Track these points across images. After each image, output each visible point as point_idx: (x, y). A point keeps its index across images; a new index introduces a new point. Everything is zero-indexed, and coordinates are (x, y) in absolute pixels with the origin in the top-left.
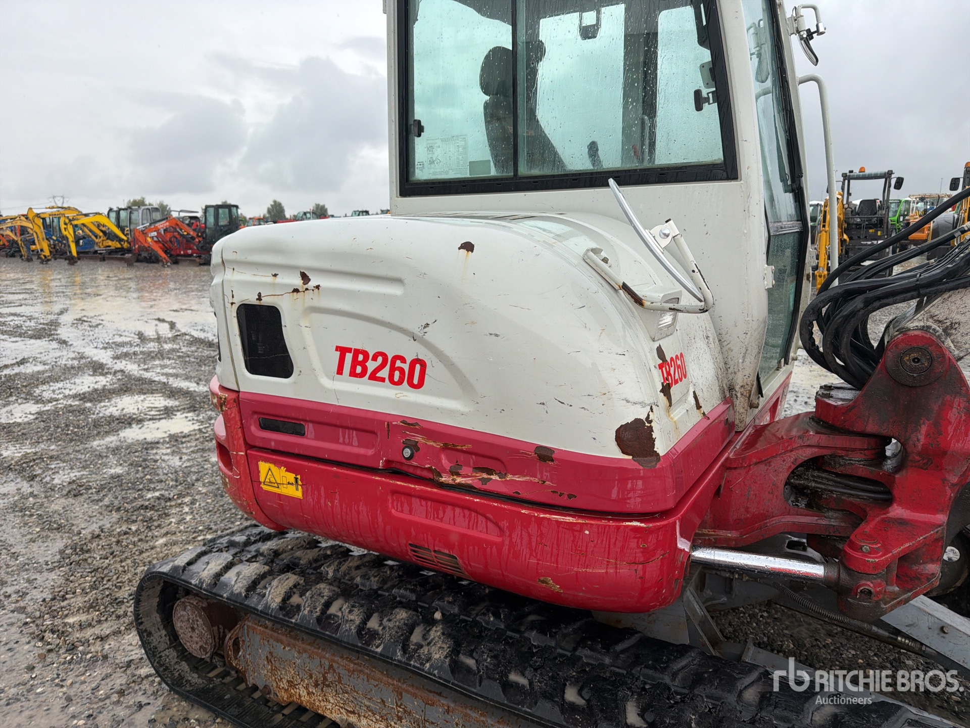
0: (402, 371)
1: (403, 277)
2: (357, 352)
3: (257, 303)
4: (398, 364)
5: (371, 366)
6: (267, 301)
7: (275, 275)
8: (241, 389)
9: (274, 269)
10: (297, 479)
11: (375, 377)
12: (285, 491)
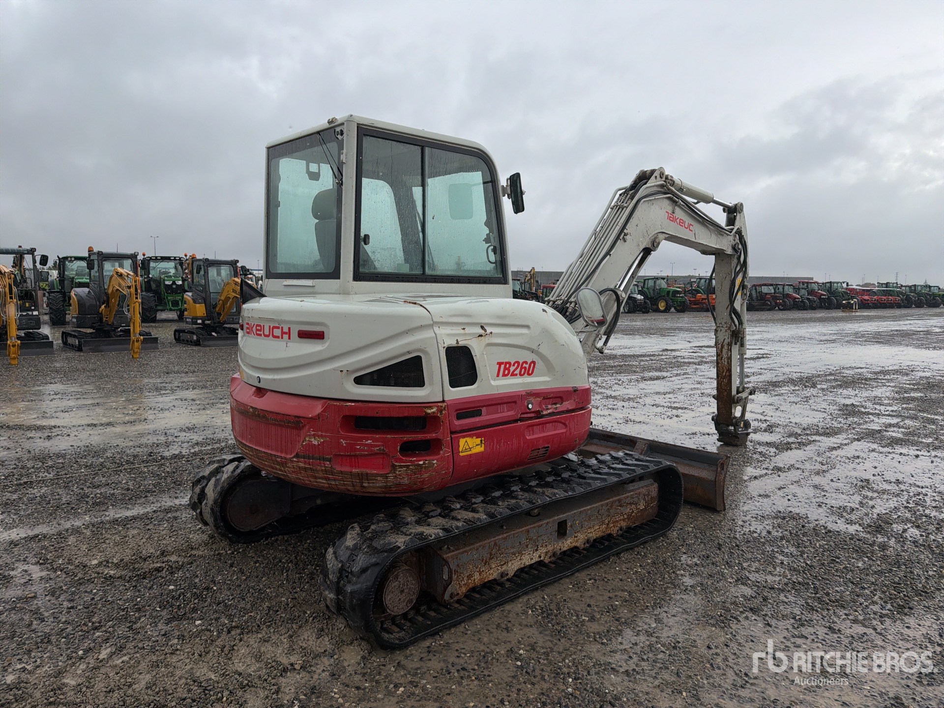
0: (525, 368)
1: (529, 324)
2: (506, 363)
3: (456, 345)
4: (524, 365)
5: (512, 369)
6: (461, 343)
7: (464, 329)
8: (446, 399)
9: (464, 325)
10: (481, 441)
11: (513, 375)
12: (474, 451)
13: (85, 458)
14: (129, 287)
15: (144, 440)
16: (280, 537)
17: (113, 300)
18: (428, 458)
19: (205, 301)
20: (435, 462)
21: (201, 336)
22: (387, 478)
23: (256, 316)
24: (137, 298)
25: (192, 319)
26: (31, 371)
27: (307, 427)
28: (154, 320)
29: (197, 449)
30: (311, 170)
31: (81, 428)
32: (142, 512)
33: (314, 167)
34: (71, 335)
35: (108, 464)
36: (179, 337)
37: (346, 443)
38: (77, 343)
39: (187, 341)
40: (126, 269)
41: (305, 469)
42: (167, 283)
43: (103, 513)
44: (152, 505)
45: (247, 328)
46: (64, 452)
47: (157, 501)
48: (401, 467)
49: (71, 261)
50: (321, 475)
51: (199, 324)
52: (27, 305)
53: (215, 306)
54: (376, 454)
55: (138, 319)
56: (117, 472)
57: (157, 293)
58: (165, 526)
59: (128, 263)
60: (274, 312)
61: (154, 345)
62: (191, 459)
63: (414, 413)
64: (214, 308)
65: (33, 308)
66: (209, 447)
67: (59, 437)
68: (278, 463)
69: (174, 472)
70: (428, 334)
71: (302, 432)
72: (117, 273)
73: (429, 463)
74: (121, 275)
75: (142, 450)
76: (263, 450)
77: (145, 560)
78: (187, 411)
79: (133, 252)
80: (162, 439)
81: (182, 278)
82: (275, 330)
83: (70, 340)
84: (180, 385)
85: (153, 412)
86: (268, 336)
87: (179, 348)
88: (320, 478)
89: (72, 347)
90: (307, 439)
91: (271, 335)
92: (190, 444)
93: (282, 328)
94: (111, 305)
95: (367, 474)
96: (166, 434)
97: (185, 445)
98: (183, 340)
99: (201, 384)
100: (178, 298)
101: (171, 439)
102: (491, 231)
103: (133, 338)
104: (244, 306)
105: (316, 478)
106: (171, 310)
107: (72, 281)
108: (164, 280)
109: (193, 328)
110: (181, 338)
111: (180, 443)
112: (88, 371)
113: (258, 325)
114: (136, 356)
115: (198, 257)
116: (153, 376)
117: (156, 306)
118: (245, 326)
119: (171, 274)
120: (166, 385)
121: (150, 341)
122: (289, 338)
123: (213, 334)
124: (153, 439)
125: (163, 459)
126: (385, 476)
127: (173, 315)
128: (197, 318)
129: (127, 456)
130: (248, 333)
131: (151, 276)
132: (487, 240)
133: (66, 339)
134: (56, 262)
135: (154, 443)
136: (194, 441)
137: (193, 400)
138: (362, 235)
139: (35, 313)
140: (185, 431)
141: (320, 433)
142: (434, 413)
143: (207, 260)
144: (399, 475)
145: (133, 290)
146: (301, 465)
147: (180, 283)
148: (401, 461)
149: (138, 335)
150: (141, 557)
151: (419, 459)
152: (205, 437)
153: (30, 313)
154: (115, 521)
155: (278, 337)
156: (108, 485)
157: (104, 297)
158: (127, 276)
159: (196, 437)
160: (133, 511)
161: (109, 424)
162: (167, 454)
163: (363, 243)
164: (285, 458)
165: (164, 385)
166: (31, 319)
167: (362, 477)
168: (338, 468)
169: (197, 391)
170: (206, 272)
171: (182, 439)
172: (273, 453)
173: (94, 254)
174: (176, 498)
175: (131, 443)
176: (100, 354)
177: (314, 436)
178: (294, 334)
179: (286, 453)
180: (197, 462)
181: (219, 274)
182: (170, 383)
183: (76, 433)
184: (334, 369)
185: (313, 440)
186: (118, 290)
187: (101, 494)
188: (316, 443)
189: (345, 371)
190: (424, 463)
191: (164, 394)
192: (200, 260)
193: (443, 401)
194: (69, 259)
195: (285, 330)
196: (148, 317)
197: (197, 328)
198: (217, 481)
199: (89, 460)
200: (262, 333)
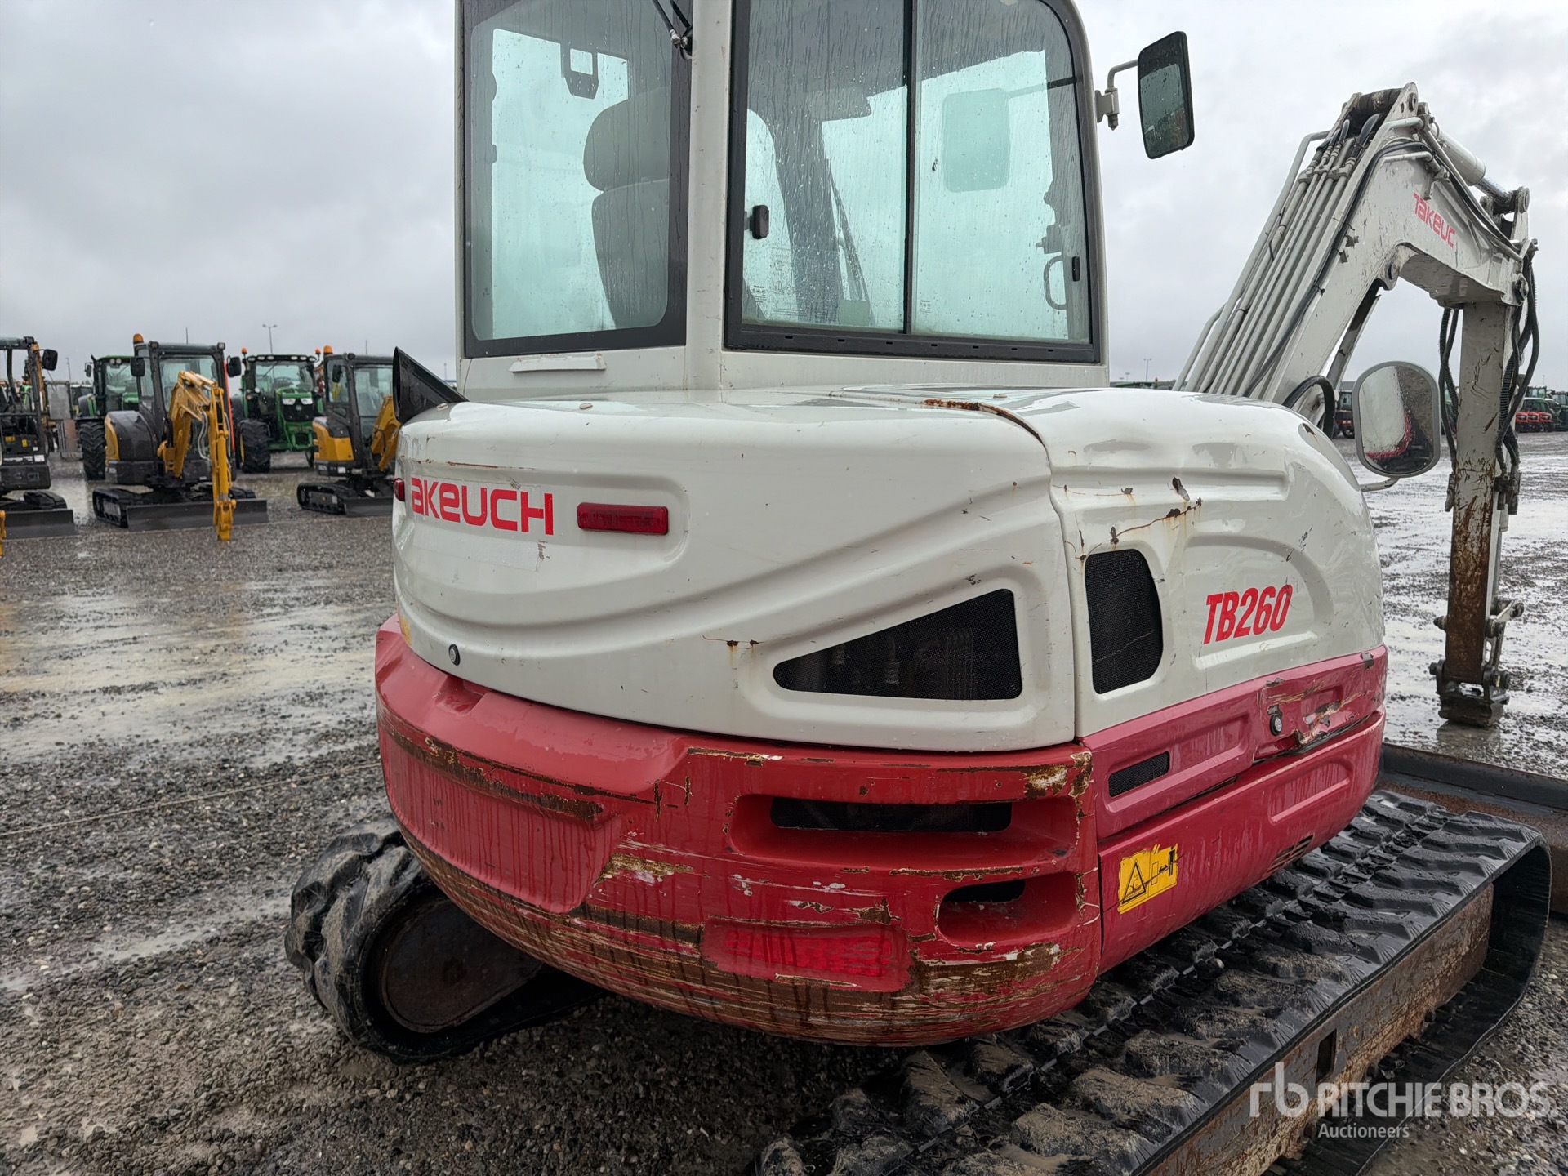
0: (1268, 609)
2: (1227, 596)
3: (1113, 549)
4: (1267, 599)
5: (1239, 613)
6: (1126, 541)
7: (1128, 492)
8: (1083, 734)
9: (1126, 478)
10: (1171, 854)
11: (1242, 632)
12: (1154, 890)
13: (80, 778)
14: (207, 408)
15: (216, 728)
16: (522, 1036)
17: (180, 432)
18: (1032, 938)
19: (350, 432)
20: (1055, 949)
21: (345, 498)
22: (894, 1004)
23: (440, 458)
24: (221, 428)
25: (329, 465)
26: (25, 569)
27: (618, 824)
28: (266, 469)
29: (324, 751)
30: (575, 67)
31: (90, 697)
32: (180, 944)
33: (581, 61)
34: (109, 499)
35: (126, 794)
36: (307, 499)
37: (752, 887)
38: (119, 513)
39: (322, 506)
40: (205, 375)
41: (612, 954)
42: (286, 402)
43: (86, 946)
44: (209, 919)
45: (417, 496)
46: (37, 760)
47: (223, 905)
48: (944, 971)
49: (115, 365)
50: (664, 976)
51: (342, 475)
52: (25, 443)
53: (369, 442)
54: (860, 927)
55: (225, 466)
56: (142, 817)
57: (270, 420)
58: (233, 990)
59: (207, 363)
60: (498, 444)
61: (259, 515)
62: (308, 778)
63: (991, 793)
64: (367, 445)
65: (35, 449)
66: (351, 745)
67: (38, 721)
68: (522, 921)
69: (270, 816)
70: (1034, 514)
71: (601, 839)
72: (184, 381)
73: (1036, 957)
74: (191, 386)
75: (207, 752)
76: (475, 873)
77: (163, 1129)
78: (312, 653)
79: (215, 344)
80: (254, 723)
81: (313, 393)
82: (500, 502)
83: (110, 509)
84: (300, 595)
85: (242, 657)
86: (480, 521)
87: (307, 521)
88: (659, 985)
89: (111, 521)
90: (618, 862)
91: (487, 518)
92: (312, 734)
93: (525, 496)
94: (176, 440)
95: (825, 990)
96: (262, 710)
97: (301, 739)
98: (314, 505)
99: (342, 592)
100: (306, 429)
101: (272, 722)
102: (1061, 217)
103: (217, 502)
104: (406, 429)
105: (646, 982)
106: (295, 450)
107: (120, 400)
108: (281, 398)
109: (330, 484)
110: (311, 501)
111: (290, 734)
112: (131, 567)
113: (446, 488)
114: (225, 536)
115: (336, 352)
116: (252, 575)
117: (269, 442)
118: (411, 489)
119: (294, 387)
120: (275, 596)
121: (251, 508)
122: (549, 530)
123: (369, 493)
124: (233, 725)
125: (250, 777)
126: (889, 1001)
127: (301, 460)
128: (338, 464)
129: (172, 770)
130: (419, 509)
131: (257, 390)
132: (1048, 245)
133: (101, 505)
134: (89, 367)
135: (235, 735)
136: (320, 728)
137: (325, 628)
138: (748, 208)
139: (40, 458)
140: (302, 702)
141: (661, 848)
142: (1056, 786)
143: (351, 356)
144: (938, 997)
145: (213, 413)
146: (600, 940)
147: (309, 401)
148: (947, 953)
149: (226, 499)
150: (152, 1121)
151: (1005, 943)
152: (343, 718)
153: (30, 458)
154: (109, 977)
155: (511, 526)
156: (114, 855)
157: (163, 427)
158: (203, 387)
159: (327, 719)
160: (160, 939)
161: (149, 687)
162: (260, 764)
163: (747, 234)
164: (546, 913)
165: (271, 595)
166: (32, 470)
167: (803, 998)
168: (723, 964)
169: (332, 608)
170: (351, 381)
171: (294, 722)
172: (506, 888)
173: (144, 347)
174: (269, 894)
175: (186, 737)
176: (159, 533)
177: (643, 855)
178: (566, 515)
179: (548, 896)
180: (322, 785)
181: (374, 381)
182: (282, 591)
183: (76, 713)
184: (706, 637)
185: (637, 867)
186: (187, 413)
187: (92, 884)
188: (649, 878)
189: (744, 645)
190: (1021, 958)
191: (269, 615)
192: (338, 357)
193: (1076, 742)
194: (112, 361)
195: (537, 503)
196: (251, 461)
197: (340, 482)
198: (353, 902)
199: (89, 783)
200: (459, 510)
